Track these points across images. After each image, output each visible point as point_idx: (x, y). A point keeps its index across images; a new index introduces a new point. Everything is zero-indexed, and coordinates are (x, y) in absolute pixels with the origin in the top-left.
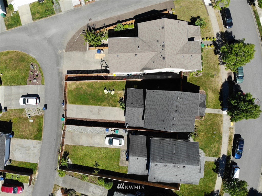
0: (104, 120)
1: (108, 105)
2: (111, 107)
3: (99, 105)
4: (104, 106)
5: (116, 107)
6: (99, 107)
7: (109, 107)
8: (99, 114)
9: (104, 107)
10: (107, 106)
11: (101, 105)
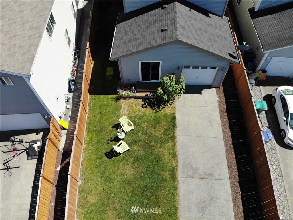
0: (227, 156)
1: (170, 144)
2: (178, 132)
3: (174, 178)
4: (174, 155)
5: (174, 118)
6: (180, 176)
7: (176, 139)
8: (209, 176)
9: (180, 158)
10: (174, 145)
11: (173, 169)
